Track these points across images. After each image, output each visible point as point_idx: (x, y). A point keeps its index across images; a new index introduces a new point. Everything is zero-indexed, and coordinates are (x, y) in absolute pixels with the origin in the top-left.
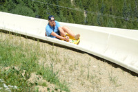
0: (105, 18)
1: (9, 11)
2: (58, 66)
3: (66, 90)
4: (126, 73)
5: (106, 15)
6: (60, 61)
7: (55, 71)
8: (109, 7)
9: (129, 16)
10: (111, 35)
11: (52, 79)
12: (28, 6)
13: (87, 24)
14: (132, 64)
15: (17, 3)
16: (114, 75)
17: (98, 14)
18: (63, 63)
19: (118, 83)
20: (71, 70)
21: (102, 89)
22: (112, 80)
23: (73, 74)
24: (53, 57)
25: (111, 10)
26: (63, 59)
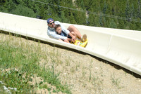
0: (107, 19)
1: (10, 11)
2: (60, 68)
3: (68, 92)
4: (129, 75)
5: (108, 16)
6: (61, 63)
7: (56, 73)
8: (111, 8)
9: (132, 17)
10: (113, 36)
11: (54, 81)
12: (29, 7)
13: (88, 24)
14: (135, 66)
15: (18, 3)
16: (116, 77)
17: (101, 14)
18: (64, 64)
19: (121, 85)
20: (73, 71)
21: (105, 91)
22: (115, 82)
23: (74, 76)
24: (55, 59)
25: (113, 10)
26: (64, 61)
